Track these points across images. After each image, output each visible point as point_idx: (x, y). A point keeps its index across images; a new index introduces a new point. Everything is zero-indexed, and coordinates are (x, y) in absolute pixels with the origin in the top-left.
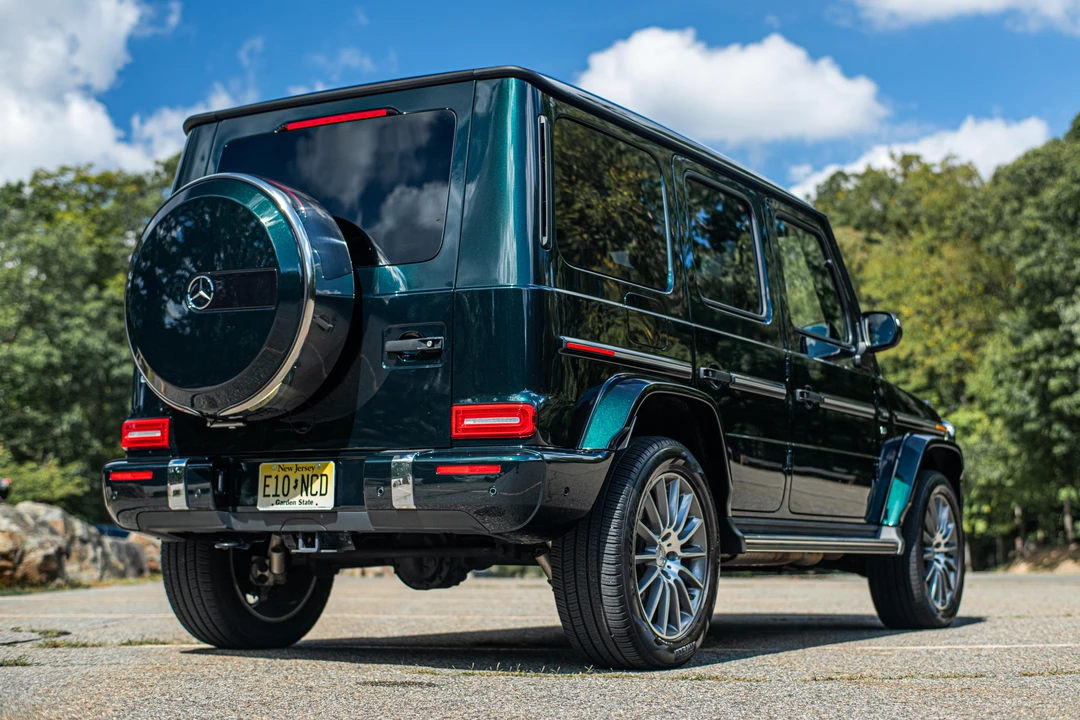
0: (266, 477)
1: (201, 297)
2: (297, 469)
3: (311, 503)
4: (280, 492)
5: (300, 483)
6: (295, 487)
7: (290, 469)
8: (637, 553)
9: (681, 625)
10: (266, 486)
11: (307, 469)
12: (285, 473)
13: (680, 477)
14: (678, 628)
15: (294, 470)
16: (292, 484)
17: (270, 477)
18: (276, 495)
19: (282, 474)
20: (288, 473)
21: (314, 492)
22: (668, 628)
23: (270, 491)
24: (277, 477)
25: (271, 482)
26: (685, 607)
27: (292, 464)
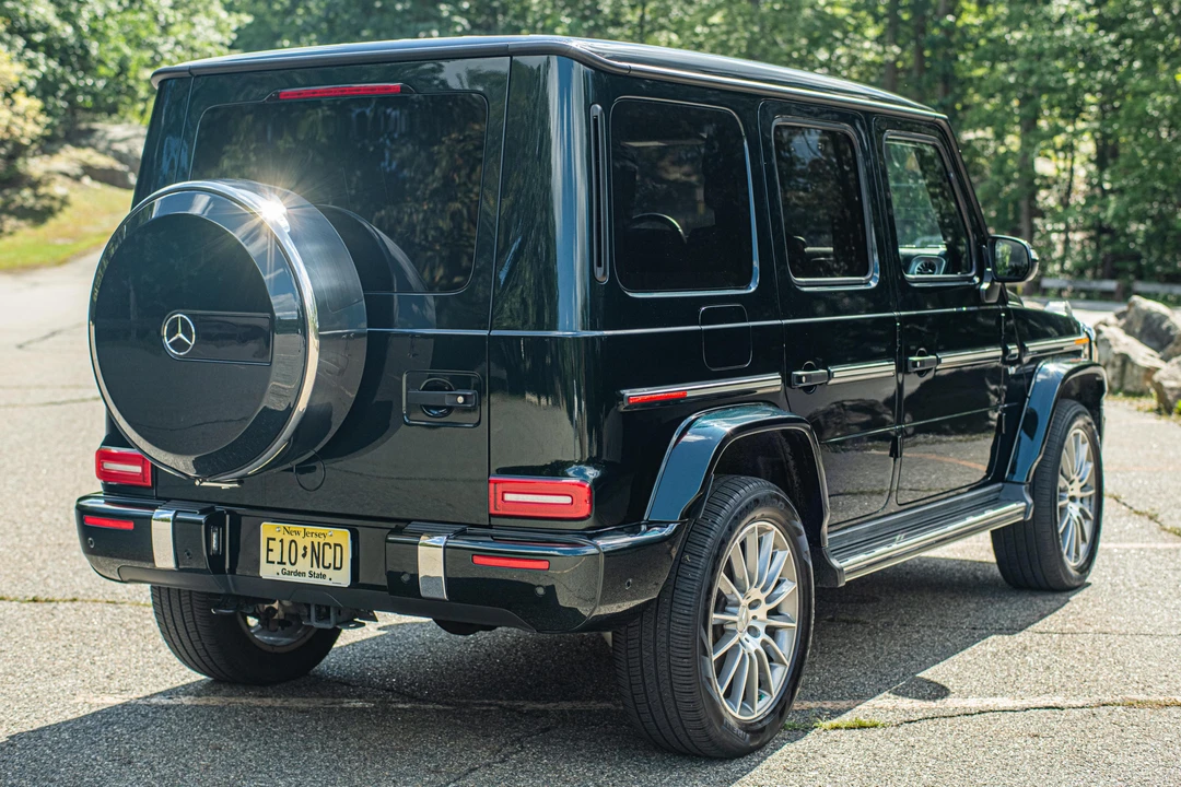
0: (269, 539)
1: (179, 339)
2: (306, 534)
3: (324, 577)
4: (286, 559)
5: (309, 550)
6: (304, 555)
7: (298, 533)
8: (716, 611)
9: (758, 706)
10: (269, 550)
11: (318, 535)
12: (292, 538)
13: (776, 529)
14: (753, 707)
15: (302, 534)
16: (301, 552)
17: (274, 539)
18: (281, 563)
19: (287, 538)
20: (294, 537)
21: (326, 564)
22: (742, 706)
23: (274, 556)
24: (282, 541)
25: (275, 545)
26: (764, 684)
27: (300, 528)
